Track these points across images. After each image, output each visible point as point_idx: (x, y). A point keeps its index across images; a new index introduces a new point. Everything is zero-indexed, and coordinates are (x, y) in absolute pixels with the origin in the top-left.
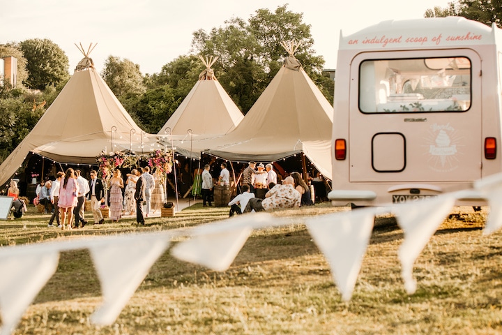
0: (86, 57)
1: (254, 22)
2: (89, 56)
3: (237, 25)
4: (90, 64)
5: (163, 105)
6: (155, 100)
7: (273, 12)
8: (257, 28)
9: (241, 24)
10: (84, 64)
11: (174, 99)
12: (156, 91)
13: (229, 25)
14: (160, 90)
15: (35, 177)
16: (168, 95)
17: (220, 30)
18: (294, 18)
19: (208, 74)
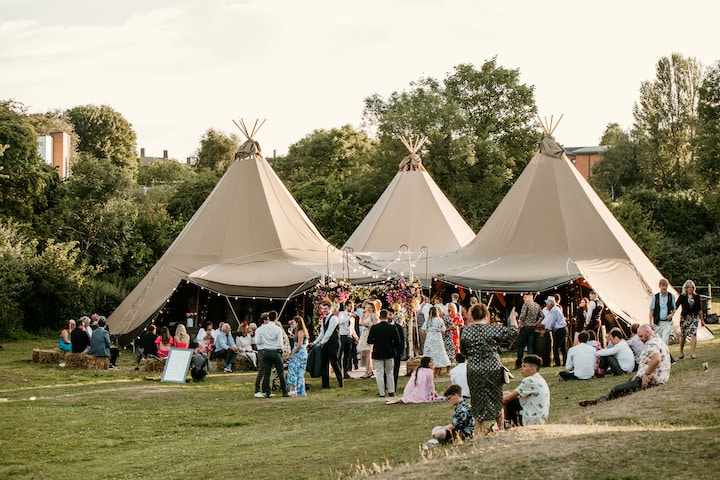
0: (250, 140)
1: (452, 84)
2: (255, 139)
3: (427, 89)
4: (257, 151)
5: (325, 206)
6: (311, 197)
7: (478, 68)
8: (456, 92)
9: (434, 86)
10: (247, 150)
11: (341, 197)
12: (313, 184)
13: (415, 87)
14: (318, 183)
15: (190, 317)
16: (333, 190)
17: (404, 96)
18: (507, 77)
19: (413, 162)
